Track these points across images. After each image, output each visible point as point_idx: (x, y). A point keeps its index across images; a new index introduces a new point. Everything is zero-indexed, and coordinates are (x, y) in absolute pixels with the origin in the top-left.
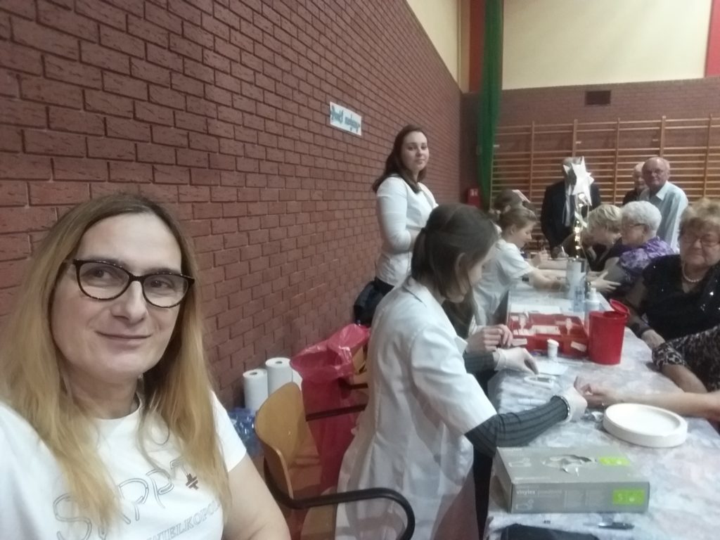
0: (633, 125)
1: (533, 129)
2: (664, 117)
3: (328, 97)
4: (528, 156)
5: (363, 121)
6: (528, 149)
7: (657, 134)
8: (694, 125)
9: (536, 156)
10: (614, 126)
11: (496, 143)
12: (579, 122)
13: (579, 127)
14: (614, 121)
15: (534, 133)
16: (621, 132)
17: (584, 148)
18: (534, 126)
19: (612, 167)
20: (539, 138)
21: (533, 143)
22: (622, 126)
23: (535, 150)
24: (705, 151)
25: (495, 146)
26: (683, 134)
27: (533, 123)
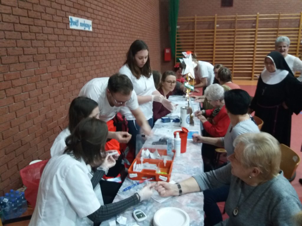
0: (244, 17)
1: (196, 19)
2: (258, 13)
3: (67, 13)
4: (194, 32)
5: (93, 23)
6: (193, 29)
7: (255, 22)
8: (272, 17)
9: (197, 32)
10: (235, 18)
11: (178, 26)
12: (218, 15)
13: (218, 18)
14: (235, 15)
15: (196, 20)
16: (238, 20)
17: (220, 29)
18: (196, 17)
19: (234, 38)
20: (199, 23)
21: (196, 26)
22: (238, 18)
23: (197, 29)
24: (276, 31)
25: (177, 27)
26: (267, 22)
27: (196, 15)
